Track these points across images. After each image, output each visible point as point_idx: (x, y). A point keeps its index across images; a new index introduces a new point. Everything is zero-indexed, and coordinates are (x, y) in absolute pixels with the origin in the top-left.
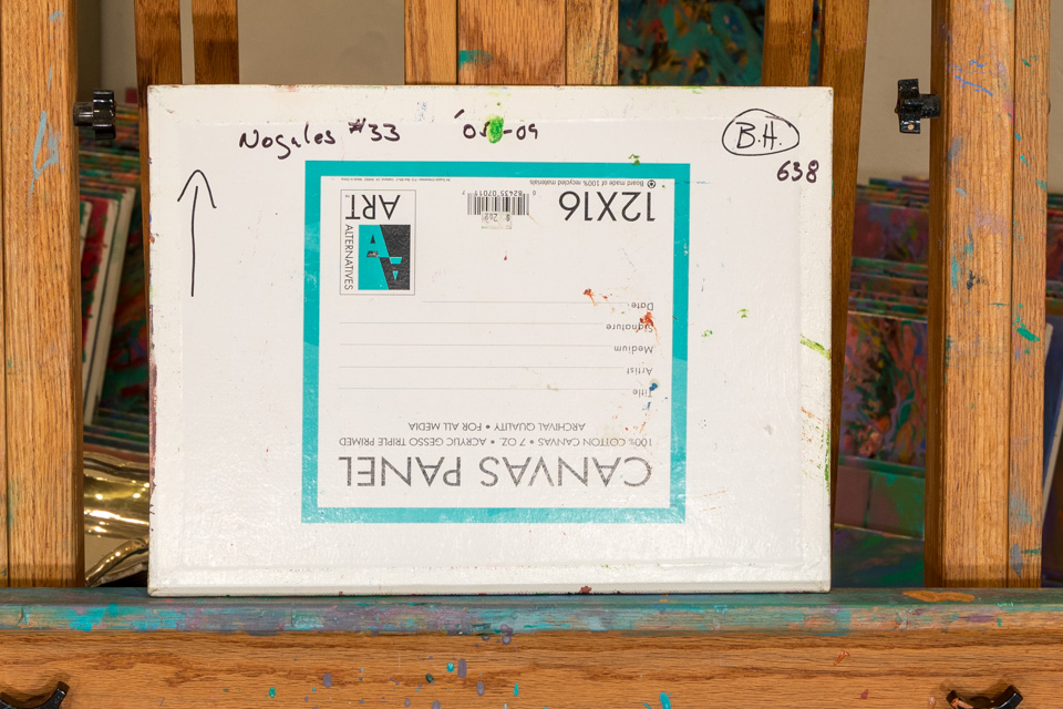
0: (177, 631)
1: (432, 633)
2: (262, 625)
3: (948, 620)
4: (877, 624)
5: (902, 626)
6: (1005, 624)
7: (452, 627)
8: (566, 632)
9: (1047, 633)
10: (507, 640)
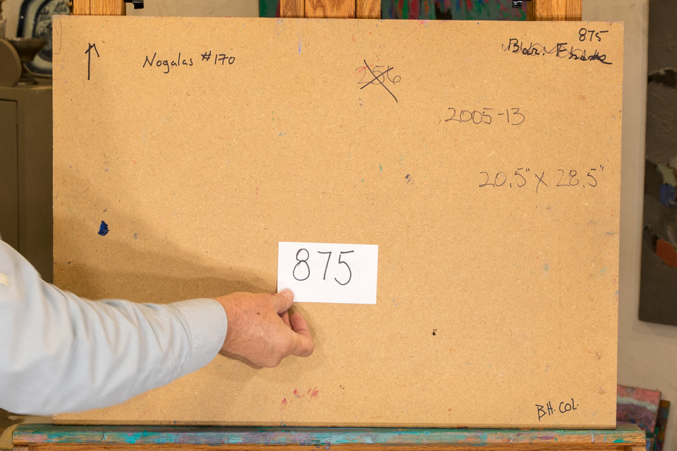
0: (175, 444)
1: (293, 445)
2: (215, 441)
3: (532, 438)
4: (499, 441)
5: (511, 441)
6: (559, 441)
7: (302, 442)
8: (356, 444)
9: (578, 444)
10: (328, 447)
